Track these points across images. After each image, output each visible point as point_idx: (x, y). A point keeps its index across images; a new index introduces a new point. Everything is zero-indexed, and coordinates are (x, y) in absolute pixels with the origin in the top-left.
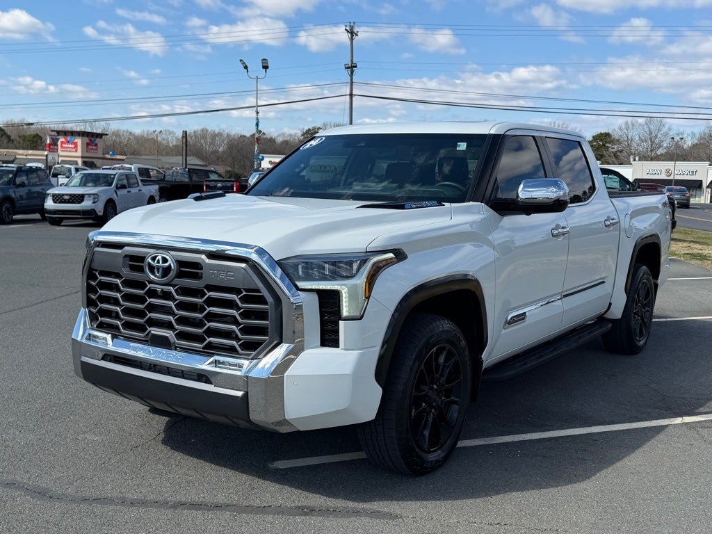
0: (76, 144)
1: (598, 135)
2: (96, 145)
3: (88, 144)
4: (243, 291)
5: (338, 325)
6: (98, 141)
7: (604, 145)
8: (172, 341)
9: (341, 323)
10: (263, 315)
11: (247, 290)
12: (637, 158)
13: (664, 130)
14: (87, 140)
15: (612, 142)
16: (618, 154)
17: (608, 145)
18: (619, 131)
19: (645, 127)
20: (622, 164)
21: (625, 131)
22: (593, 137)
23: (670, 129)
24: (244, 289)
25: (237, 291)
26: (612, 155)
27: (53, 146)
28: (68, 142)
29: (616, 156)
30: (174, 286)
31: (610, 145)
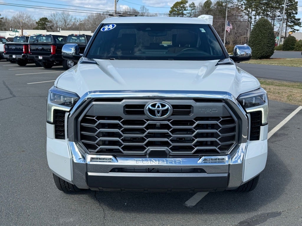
1: (42, 19)
4: (221, 118)
5: (259, 129)
7: (45, 23)
8: (168, 152)
9: (261, 127)
10: (233, 129)
11: (223, 117)
12: (60, 29)
13: (70, 17)
15: (48, 22)
16: (52, 27)
17: (46, 23)
18: (51, 17)
19: (62, 16)
20: (54, 31)
21: (54, 17)
22: (40, 19)
23: (72, 17)
24: (222, 117)
25: (217, 119)
26: (49, 27)
29: (51, 29)
30: (169, 120)
31: (48, 23)
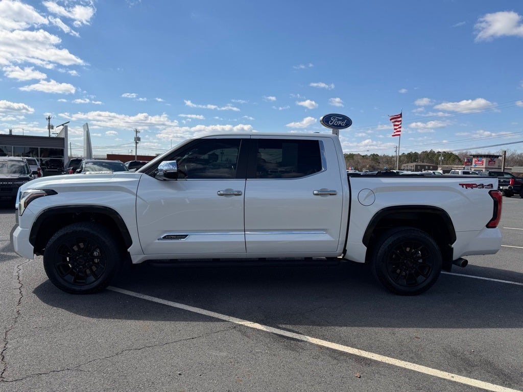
0: (483, 162)
2: (495, 162)
3: (489, 161)
6: (495, 159)
14: (489, 159)
27: (469, 162)
28: (479, 161)
